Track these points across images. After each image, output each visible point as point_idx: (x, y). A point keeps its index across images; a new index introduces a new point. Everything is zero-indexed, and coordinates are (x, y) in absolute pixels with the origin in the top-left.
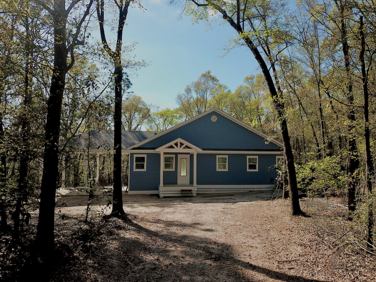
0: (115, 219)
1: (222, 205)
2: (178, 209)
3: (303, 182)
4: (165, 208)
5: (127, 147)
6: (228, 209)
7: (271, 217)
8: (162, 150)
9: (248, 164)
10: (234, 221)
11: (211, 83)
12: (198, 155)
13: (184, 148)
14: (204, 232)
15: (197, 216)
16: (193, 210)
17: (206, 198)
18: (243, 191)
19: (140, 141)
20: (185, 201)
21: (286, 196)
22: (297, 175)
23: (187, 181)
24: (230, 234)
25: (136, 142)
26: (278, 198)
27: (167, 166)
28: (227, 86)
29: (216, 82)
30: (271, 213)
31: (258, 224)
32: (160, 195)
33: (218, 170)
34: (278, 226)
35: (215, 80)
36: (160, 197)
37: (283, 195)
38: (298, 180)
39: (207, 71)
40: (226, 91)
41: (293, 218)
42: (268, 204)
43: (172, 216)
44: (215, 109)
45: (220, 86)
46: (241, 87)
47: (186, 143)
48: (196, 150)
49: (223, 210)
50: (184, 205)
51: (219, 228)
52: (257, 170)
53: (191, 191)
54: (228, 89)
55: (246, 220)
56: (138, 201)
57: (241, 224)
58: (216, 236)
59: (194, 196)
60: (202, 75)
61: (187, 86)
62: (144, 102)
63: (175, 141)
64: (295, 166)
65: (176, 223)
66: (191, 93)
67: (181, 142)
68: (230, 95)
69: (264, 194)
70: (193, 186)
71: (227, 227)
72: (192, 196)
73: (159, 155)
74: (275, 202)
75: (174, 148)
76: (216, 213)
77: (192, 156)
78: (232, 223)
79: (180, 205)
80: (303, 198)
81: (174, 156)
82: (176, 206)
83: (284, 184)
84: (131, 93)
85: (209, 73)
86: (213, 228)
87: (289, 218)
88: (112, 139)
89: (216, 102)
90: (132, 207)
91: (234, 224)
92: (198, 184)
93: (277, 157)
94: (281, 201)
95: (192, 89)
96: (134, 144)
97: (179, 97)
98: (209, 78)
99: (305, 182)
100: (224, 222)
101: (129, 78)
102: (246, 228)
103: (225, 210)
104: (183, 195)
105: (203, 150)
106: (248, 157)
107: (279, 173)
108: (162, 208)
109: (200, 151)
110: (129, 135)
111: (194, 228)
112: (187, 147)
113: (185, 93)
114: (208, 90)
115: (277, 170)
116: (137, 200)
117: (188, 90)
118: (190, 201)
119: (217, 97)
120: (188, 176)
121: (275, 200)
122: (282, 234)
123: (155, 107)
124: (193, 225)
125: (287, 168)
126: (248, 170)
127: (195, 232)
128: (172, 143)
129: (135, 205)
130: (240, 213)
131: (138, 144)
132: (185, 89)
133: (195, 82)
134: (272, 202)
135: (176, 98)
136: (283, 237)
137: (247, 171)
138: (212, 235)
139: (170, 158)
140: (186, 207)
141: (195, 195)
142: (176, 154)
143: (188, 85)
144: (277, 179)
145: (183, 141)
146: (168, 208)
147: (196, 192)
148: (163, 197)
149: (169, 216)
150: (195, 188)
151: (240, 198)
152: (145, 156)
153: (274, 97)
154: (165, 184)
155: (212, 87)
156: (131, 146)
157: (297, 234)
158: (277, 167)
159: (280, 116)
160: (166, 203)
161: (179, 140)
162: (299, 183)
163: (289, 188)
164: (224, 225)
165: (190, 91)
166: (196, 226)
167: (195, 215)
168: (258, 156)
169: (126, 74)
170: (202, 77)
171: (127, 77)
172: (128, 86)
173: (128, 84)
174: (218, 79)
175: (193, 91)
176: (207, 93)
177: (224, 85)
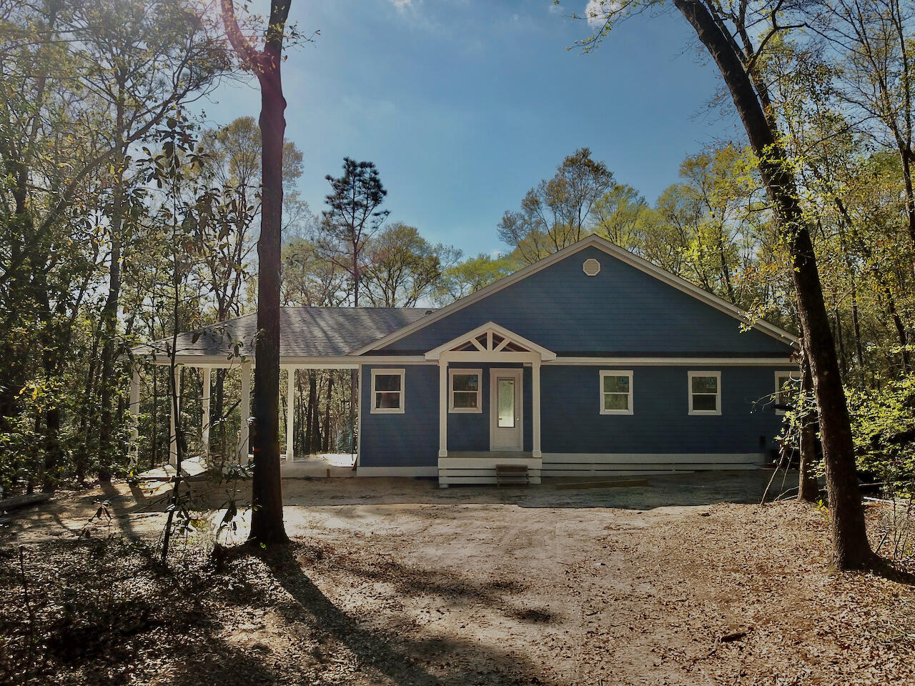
0: (252, 560)
1: (606, 515)
2: (471, 524)
3: (877, 452)
4: (438, 521)
5: (354, 349)
6: (621, 531)
7: (760, 568)
8: (442, 355)
9: (691, 394)
10: (629, 581)
11: (591, 182)
12: (545, 370)
13: (504, 350)
14: (515, 626)
15: (518, 553)
16: (513, 532)
17: (564, 492)
18: (677, 472)
19: (391, 331)
20: (504, 500)
21: (812, 493)
22: (853, 427)
23: (516, 442)
24: (604, 637)
25: (379, 335)
26: (781, 498)
27: (460, 400)
28: (636, 188)
29: (603, 179)
30: (761, 553)
31: (713, 595)
32: (441, 481)
33: (604, 411)
34: (786, 615)
35: (603, 173)
36: (441, 487)
37: (800, 488)
38: (857, 442)
39: (581, 150)
40: (633, 202)
41: (843, 581)
42: (752, 517)
43: (439, 553)
44: (593, 241)
45: (617, 188)
46: (674, 189)
47: (510, 336)
48: (538, 356)
49: (605, 532)
50: (492, 514)
51: (572, 608)
52: (718, 412)
53: (524, 469)
54: (638, 198)
55: (672, 578)
56: (374, 497)
57: (653, 591)
58: (552, 648)
59: (535, 486)
60: (568, 160)
61: (529, 194)
62: (422, 241)
63: (479, 331)
64: (847, 393)
65: (437, 580)
66: (538, 210)
67: (496, 333)
68: (644, 213)
69: (739, 480)
70: (532, 457)
71: (602, 605)
72: (527, 486)
73: (434, 370)
74: (775, 509)
75: (476, 349)
76: (580, 545)
77: (528, 371)
78: (623, 587)
79: (482, 514)
80: (865, 498)
81: (479, 372)
82: (471, 514)
83: (802, 453)
84: (383, 216)
85: (584, 156)
86: (554, 607)
87: (827, 580)
88: (316, 328)
89: (606, 233)
90: (349, 515)
91: (628, 590)
92: (544, 449)
93: (778, 374)
94: (791, 507)
95: (541, 199)
96: (374, 340)
97: (508, 223)
98: (587, 168)
99: (885, 451)
100: (597, 579)
101: (378, 177)
102: (669, 613)
103: (611, 532)
104: (501, 481)
105: (559, 354)
106: (691, 374)
107: (788, 420)
108: (428, 522)
109: (550, 357)
110: (363, 318)
111: (488, 602)
112: (513, 347)
113: (523, 212)
114: (582, 199)
115: (778, 412)
116: (372, 494)
117: (532, 203)
118: (518, 501)
120: (519, 427)
121: (775, 502)
122: (805, 657)
123: (451, 254)
124: (488, 592)
125: (816, 402)
126: (692, 412)
127: (484, 624)
128: (471, 337)
129: (360, 509)
130: (655, 549)
131: (383, 340)
132: (523, 200)
133: (548, 180)
134: (764, 510)
135: (499, 225)
136: (809, 671)
137: (689, 414)
138: (538, 638)
139: (469, 378)
140: (498, 520)
141: (538, 481)
142: (486, 367)
143: (530, 191)
144: (778, 438)
145: (502, 331)
146: (445, 521)
147: (539, 473)
148: (446, 486)
149: (431, 551)
150: (536, 461)
151: (666, 491)
152: (401, 373)
153: (764, 150)
154: (453, 449)
155: (593, 193)
156: (365, 345)
157: (867, 662)
158: (777, 402)
159: (790, 218)
160: (446, 506)
161: (490, 328)
162: (862, 451)
163: (822, 468)
164: (594, 592)
165: (537, 205)
166: (497, 593)
167: (509, 552)
168: (720, 372)
169: (371, 166)
170: (565, 165)
171: (373, 175)
172: (377, 200)
173: (376, 192)
174: (609, 170)
175: (544, 205)
176: (580, 209)
177: (626, 185)
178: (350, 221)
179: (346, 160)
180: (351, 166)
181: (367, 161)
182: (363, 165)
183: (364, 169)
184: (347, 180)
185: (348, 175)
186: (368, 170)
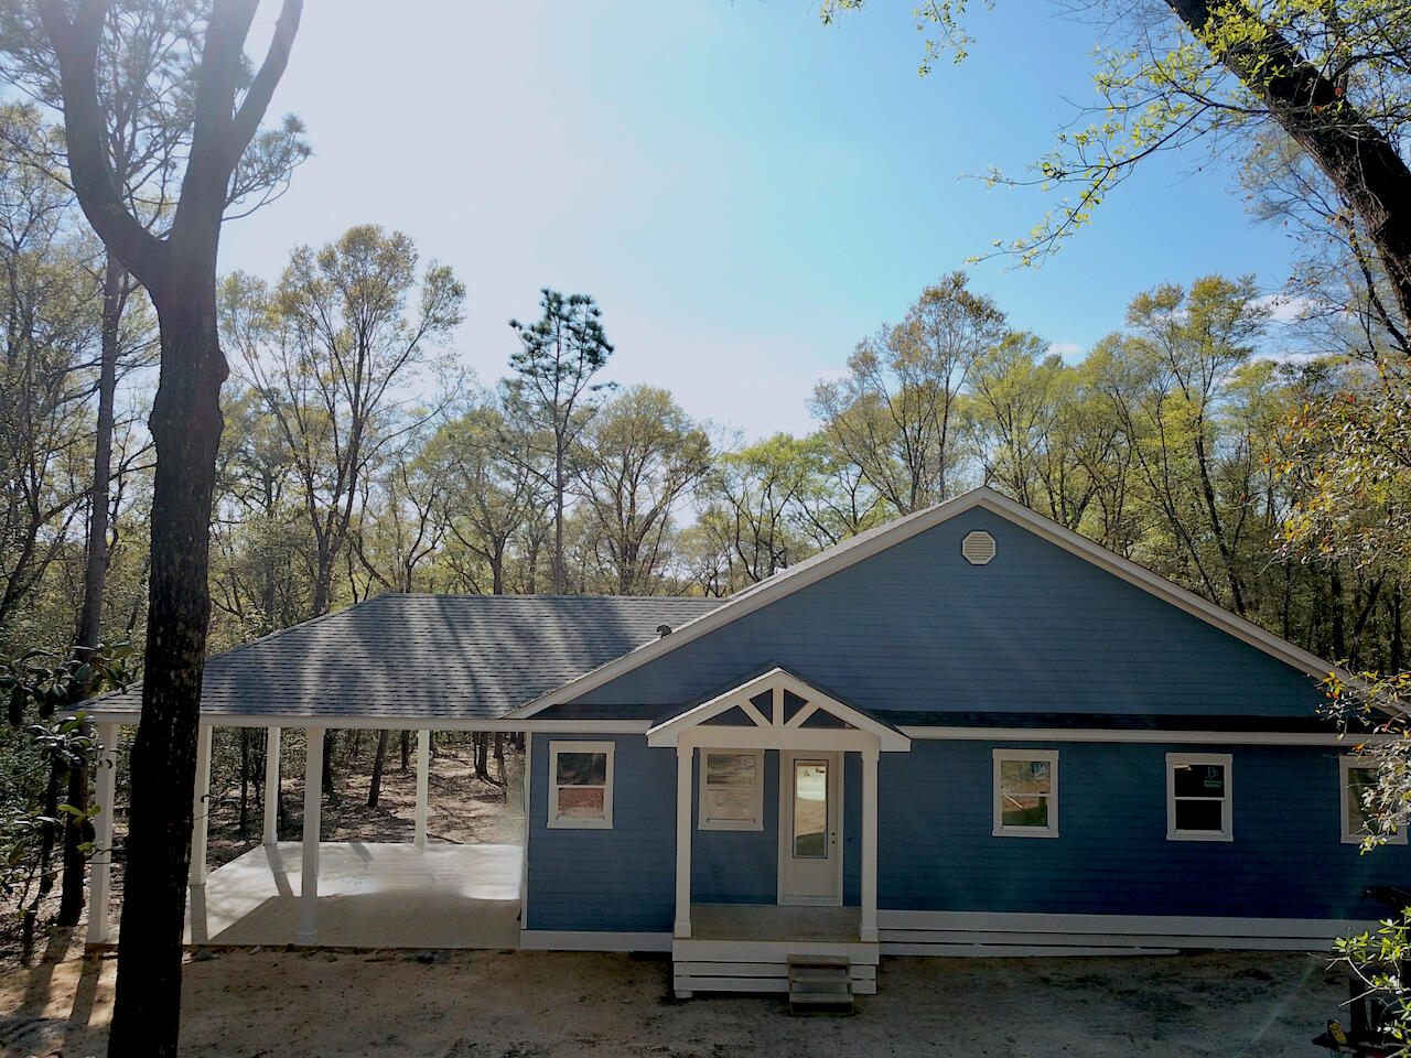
9: (1172, 799)
11: (968, 331)
13: (806, 724)
18: (1144, 952)
23: (829, 887)
29: (989, 325)
33: (1000, 830)
35: (988, 316)
39: (951, 276)
40: (1039, 361)
45: (1014, 342)
46: (1114, 341)
47: (816, 700)
52: (1225, 834)
53: (844, 967)
54: (1049, 354)
59: (864, 1003)
60: (927, 294)
61: (860, 346)
62: (679, 413)
63: (755, 686)
66: (874, 375)
67: (789, 690)
68: (1058, 381)
70: (859, 941)
81: (758, 753)
84: (606, 390)
85: (958, 285)
93: (1347, 762)
95: (881, 357)
97: (825, 395)
98: (960, 307)
101: (599, 321)
106: (1173, 760)
109: (897, 744)
113: (850, 375)
114: (953, 359)
115: (1347, 837)
117: (865, 363)
119: (996, 391)
120: (837, 858)
123: (727, 433)
126: (1175, 834)
128: (739, 696)
133: (893, 324)
137: (1169, 837)
139: (739, 760)
141: (871, 988)
143: (861, 342)
145: (800, 689)
147: (872, 972)
148: (688, 995)
150: (868, 951)
152: (608, 749)
155: (972, 348)
161: (776, 680)
165: (874, 365)
168: (1230, 757)
169: (588, 302)
170: (923, 301)
171: (592, 316)
172: (596, 359)
173: (595, 346)
174: (999, 308)
175: (885, 366)
176: (948, 378)
177: (1030, 333)
178: (551, 397)
179: (546, 293)
180: (554, 303)
181: (583, 294)
182: (574, 301)
183: (575, 307)
184: (546, 326)
185: (549, 318)
186: (584, 307)
